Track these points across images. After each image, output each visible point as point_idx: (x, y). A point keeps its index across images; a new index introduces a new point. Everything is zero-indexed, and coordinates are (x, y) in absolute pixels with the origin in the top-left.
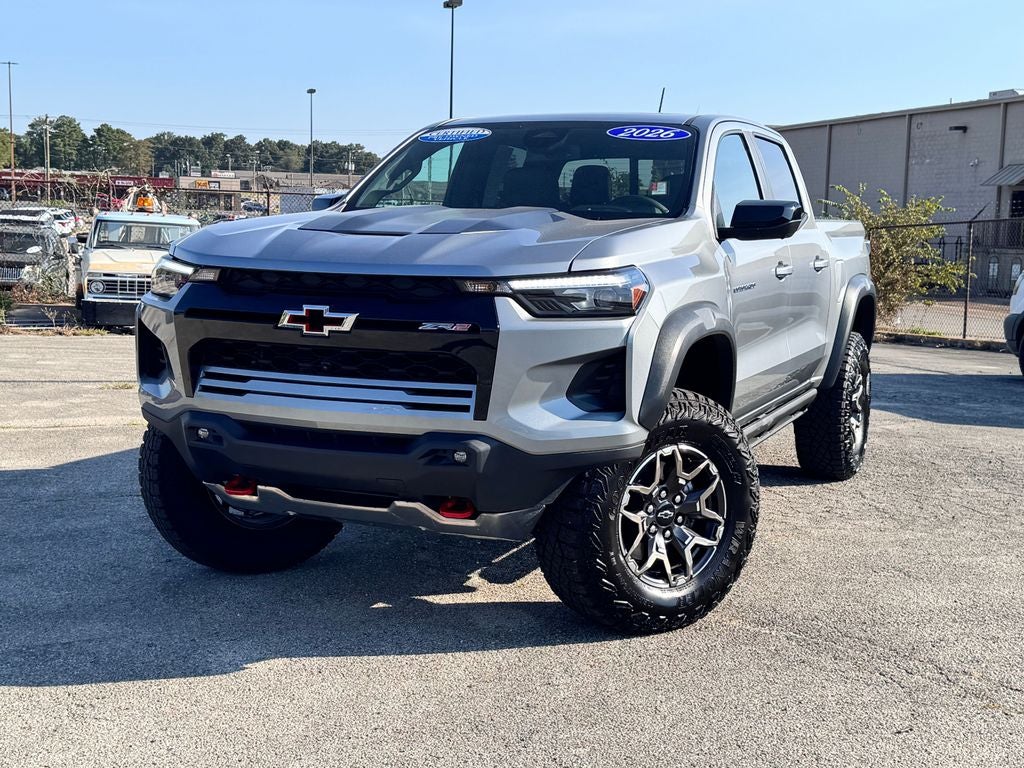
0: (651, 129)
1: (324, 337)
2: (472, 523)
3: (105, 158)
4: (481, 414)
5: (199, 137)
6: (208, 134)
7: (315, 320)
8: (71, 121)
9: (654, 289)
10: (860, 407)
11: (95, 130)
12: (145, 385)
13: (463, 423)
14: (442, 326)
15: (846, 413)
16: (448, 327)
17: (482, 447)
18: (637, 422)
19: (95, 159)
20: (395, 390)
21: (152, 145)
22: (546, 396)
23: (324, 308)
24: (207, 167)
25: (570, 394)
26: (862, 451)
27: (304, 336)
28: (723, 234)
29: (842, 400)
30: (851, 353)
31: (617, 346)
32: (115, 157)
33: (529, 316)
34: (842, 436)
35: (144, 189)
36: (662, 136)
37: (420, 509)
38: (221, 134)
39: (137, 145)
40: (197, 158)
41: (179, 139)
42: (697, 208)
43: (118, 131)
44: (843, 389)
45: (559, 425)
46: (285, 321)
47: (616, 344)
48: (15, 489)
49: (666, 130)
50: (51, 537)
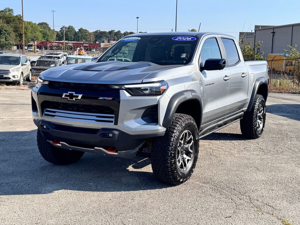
0: (185, 37)
1: (73, 101)
2: (116, 154)
3: (81, 38)
4: (116, 123)
5: (107, 31)
6: (110, 30)
7: (71, 96)
8: (72, 27)
9: (169, 87)
10: (262, 117)
11: (79, 30)
12: (33, 112)
13: (111, 126)
14: (104, 98)
15: (255, 119)
16: (106, 98)
17: (117, 133)
18: (162, 126)
19: (78, 38)
20: (93, 116)
21: (94, 34)
22: (136, 118)
23: (74, 93)
24: (110, 40)
25: (143, 117)
26: (262, 130)
27: (68, 100)
28: (202, 69)
29: (254, 115)
30: (257, 101)
31: (155, 104)
32: (84, 37)
33: (130, 95)
34: (253, 126)
35: (81, 48)
36: (187, 39)
37: (102, 149)
38: (114, 30)
39: (90, 34)
40: (107, 37)
41: (102, 32)
42: (193, 61)
43: (85, 30)
44: (254, 112)
45: (139, 127)
46: (63, 96)
47: (155, 103)
48: (16, 137)
49: (189, 38)
50: (19, 152)
